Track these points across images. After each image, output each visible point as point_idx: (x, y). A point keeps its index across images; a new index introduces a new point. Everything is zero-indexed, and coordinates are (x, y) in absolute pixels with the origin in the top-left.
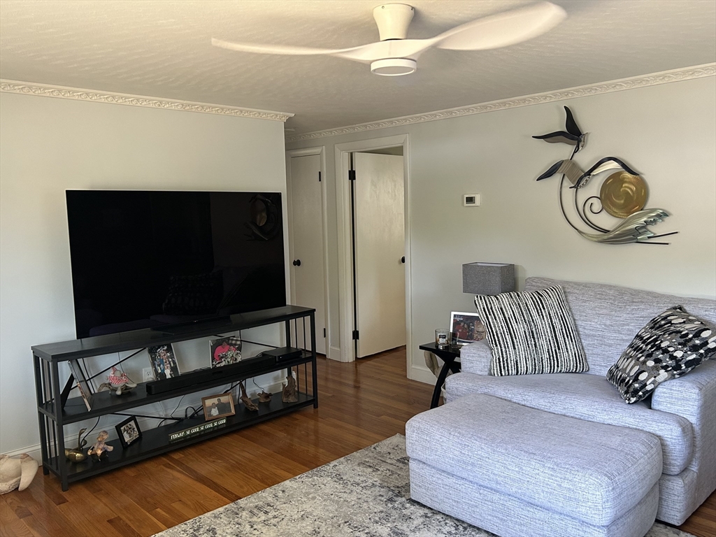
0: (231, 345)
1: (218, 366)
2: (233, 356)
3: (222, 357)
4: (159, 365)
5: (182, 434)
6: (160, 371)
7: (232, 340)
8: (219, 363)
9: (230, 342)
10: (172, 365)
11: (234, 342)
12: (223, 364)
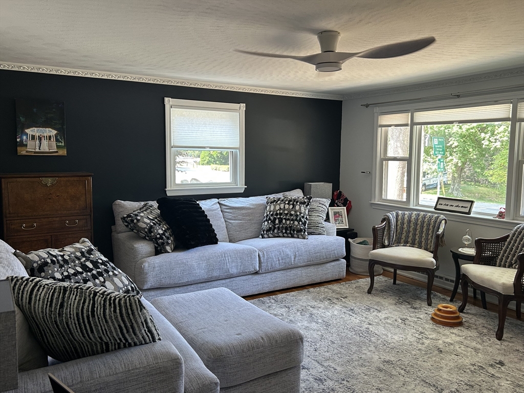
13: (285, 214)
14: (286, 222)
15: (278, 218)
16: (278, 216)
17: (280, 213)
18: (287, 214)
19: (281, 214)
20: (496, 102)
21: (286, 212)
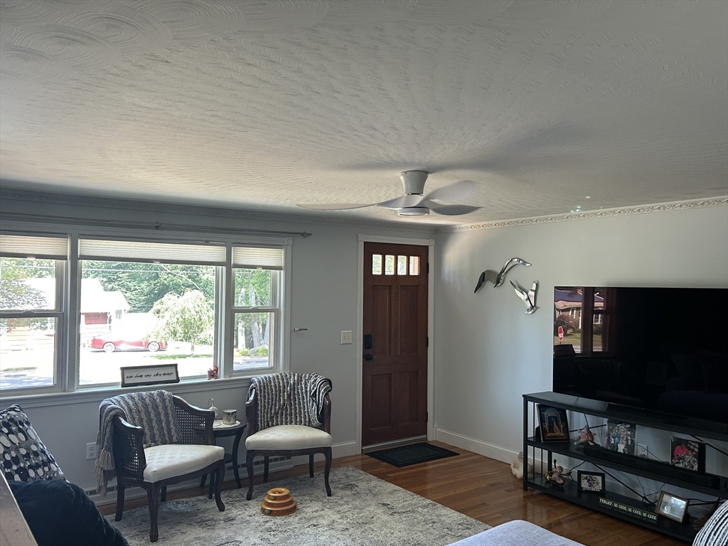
0: (689, 449)
1: (676, 465)
2: (689, 462)
3: (681, 459)
4: (614, 438)
5: (610, 503)
6: (613, 442)
7: (691, 444)
8: (677, 463)
9: (689, 445)
10: (629, 443)
11: (692, 447)
12: (681, 465)
13: (24, 456)
14: (36, 473)
15: (17, 472)
16: (15, 467)
17: (12, 458)
18: (27, 456)
19: (16, 460)
20: (207, 243)
21: (23, 451)
